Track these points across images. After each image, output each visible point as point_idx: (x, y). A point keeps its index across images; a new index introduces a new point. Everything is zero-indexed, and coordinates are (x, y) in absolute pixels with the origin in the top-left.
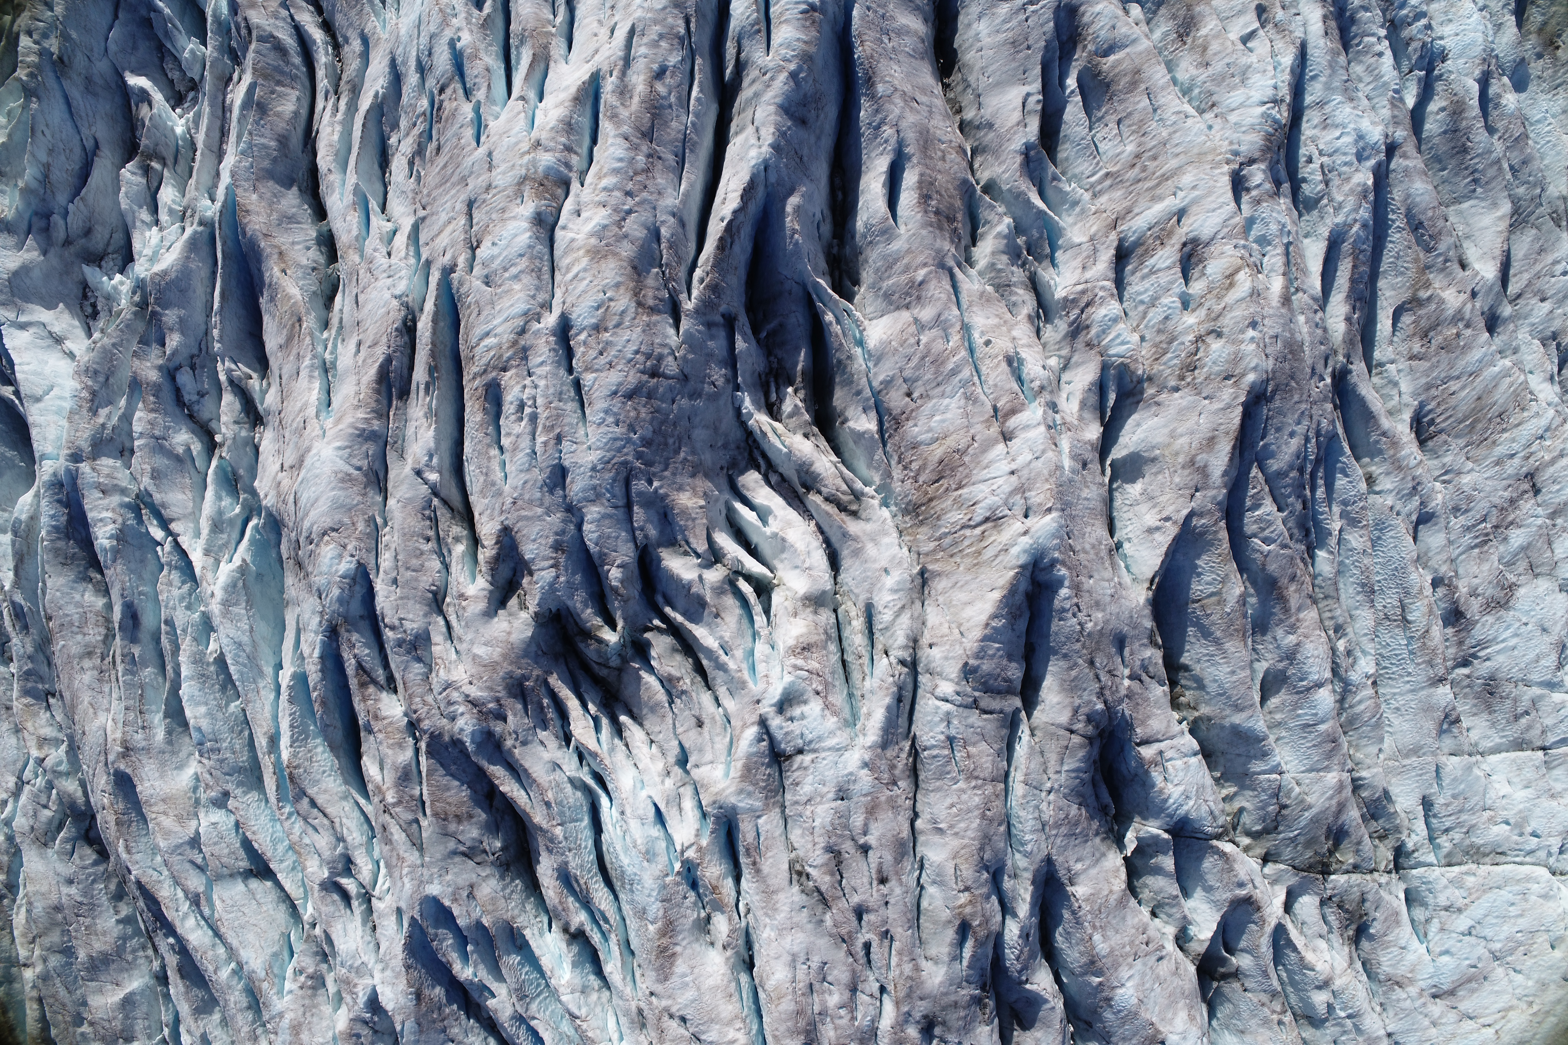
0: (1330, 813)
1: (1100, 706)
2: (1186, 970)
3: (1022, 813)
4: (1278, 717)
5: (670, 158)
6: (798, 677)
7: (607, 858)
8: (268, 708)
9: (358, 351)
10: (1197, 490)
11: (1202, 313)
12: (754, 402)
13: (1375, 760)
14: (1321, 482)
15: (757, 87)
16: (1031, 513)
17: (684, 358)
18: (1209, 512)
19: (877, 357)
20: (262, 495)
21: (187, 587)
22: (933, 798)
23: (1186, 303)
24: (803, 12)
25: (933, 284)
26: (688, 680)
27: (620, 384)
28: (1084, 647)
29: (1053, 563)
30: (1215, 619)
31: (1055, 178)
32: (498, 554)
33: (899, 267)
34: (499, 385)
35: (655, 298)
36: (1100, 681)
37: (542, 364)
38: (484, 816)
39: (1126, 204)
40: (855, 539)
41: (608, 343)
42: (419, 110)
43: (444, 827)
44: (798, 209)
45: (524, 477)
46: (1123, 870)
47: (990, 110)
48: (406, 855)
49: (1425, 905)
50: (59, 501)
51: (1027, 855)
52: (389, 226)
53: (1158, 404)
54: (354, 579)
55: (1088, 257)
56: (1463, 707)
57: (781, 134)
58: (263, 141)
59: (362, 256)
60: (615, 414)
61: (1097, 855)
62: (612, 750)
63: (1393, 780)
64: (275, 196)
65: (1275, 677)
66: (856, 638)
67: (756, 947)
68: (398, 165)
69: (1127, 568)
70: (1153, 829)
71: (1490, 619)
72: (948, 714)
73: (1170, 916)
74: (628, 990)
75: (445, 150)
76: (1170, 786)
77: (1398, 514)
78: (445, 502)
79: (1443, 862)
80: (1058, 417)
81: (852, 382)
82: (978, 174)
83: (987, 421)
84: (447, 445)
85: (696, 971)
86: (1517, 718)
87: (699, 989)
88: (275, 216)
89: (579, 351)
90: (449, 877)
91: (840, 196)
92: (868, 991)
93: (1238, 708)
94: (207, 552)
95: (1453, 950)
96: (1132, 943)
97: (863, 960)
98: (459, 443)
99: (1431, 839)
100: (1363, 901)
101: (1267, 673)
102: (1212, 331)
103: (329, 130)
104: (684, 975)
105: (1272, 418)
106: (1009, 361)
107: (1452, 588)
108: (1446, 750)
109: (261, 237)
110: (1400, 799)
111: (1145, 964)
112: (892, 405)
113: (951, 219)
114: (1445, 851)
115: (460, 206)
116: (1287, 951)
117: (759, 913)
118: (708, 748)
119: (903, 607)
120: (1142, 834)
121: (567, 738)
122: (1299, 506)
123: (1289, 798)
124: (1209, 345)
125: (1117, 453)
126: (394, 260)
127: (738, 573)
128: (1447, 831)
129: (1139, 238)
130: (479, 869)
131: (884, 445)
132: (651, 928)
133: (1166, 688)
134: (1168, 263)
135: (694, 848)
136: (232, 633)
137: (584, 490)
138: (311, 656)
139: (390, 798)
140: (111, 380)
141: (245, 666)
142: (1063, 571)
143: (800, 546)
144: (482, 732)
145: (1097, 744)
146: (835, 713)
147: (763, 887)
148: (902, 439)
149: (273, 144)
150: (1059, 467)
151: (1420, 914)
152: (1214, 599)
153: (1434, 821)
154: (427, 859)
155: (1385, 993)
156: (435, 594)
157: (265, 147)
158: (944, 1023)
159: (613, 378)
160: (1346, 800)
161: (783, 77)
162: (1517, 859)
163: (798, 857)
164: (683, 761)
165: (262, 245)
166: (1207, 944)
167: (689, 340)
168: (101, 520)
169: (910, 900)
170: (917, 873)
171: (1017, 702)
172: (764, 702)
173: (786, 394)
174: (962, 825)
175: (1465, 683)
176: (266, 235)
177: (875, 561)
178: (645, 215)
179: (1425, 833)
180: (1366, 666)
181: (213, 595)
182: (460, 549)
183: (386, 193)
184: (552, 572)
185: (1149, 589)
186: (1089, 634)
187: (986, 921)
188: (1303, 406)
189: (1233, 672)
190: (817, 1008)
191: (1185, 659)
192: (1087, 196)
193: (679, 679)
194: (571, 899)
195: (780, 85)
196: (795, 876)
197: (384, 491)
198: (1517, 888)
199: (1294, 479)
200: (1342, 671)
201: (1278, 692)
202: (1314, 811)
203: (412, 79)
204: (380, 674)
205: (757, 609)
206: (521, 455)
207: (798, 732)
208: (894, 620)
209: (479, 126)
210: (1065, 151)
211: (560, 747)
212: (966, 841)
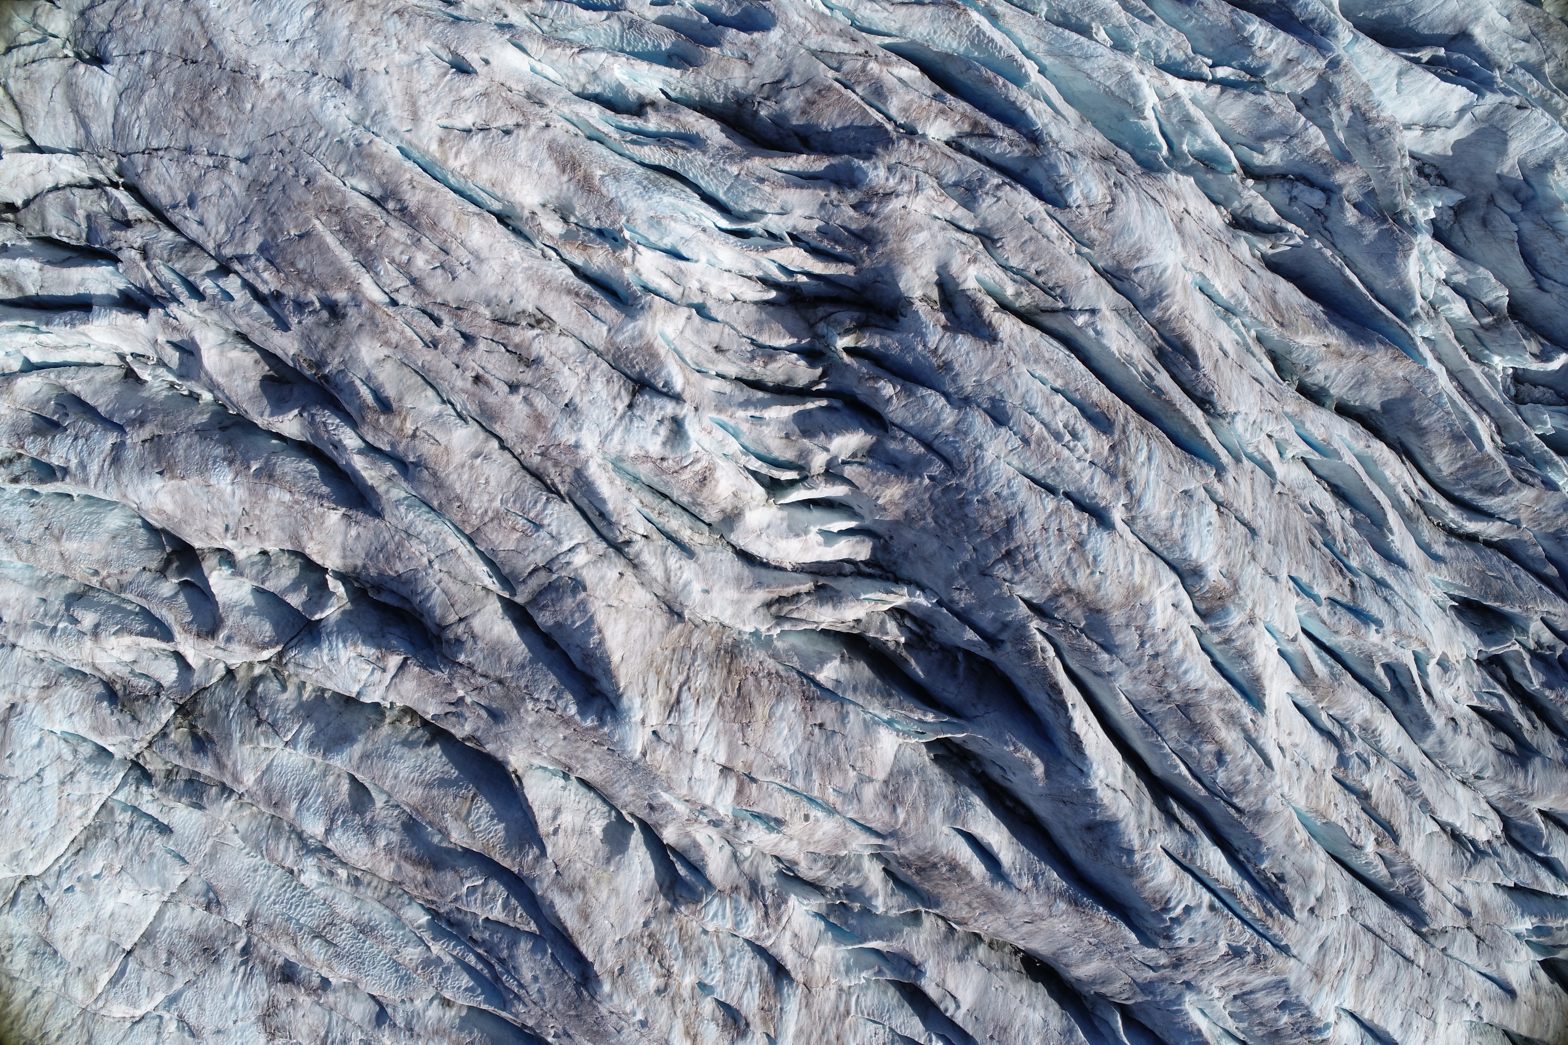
0: (224, 754)
1: (462, 658)
2: (201, 540)
3: (433, 528)
4: (331, 779)
5: (1153, 709)
6: (688, 455)
7: (679, 185)
8: (1020, 34)
9: (1221, 349)
10: (558, 873)
11: (686, 993)
12: (918, 606)
13: (233, 821)
14: (479, 967)
15: (1146, 818)
16: (654, 738)
17: (999, 587)
18: (533, 868)
19: (869, 726)
20: (1180, 177)
21: (1163, 56)
22: (506, 473)
23: (702, 986)
24: (1169, 900)
25: (886, 816)
26: (758, 369)
27: (1025, 523)
28: (518, 687)
29: (602, 722)
30: (448, 800)
31: (880, 972)
32: (981, 316)
33: (921, 803)
34: (1105, 433)
35: (1063, 606)
36: (482, 676)
37: (1092, 479)
38: (795, 122)
39: (815, 1008)
40: (750, 589)
41: (1063, 542)
42: (1353, 555)
43: (814, 86)
44: (1030, 767)
45: (1022, 390)
46: (320, 562)
47: (972, 969)
48: (820, 38)
49: (90, 760)
50: (1313, 21)
51: (398, 503)
52: (1289, 454)
53: (647, 901)
54: (1060, 191)
55: (801, 946)
56: (213, 921)
57: (1096, 805)
58: (1435, 417)
59: (1286, 414)
60: (1006, 500)
61: (349, 553)
62: (757, 264)
63: (204, 820)
64: (1387, 389)
65: (363, 804)
66: (677, 523)
67: (512, 237)
68: (1326, 501)
69: (545, 769)
70: (331, 612)
71: (263, 999)
72: (560, 542)
73: (253, 564)
74: (566, 110)
75: (1308, 548)
76: (353, 654)
77: (403, 1001)
78: (1054, 311)
79: (110, 803)
80: (705, 820)
81: (867, 691)
82: (933, 918)
83: (751, 766)
84: (1094, 350)
85: (536, 176)
86: (170, 953)
87: (521, 166)
88: (1373, 375)
89: (1076, 515)
90: (773, 54)
91: (1009, 803)
92: (404, 291)
93: (365, 756)
94: (1176, 97)
95: (37, 752)
96: (259, 518)
97: (430, 309)
98: (1086, 360)
99: (135, 809)
100: (134, 718)
101: (372, 800)
102: (665, 989)
103: (1398, 473)
104: (541, 164)
105: (562, 976)
106: (779, 822)
107: (311, 991)
108: (192, 879)
109: (1368, 352)
110: (186, 812)
111: (233, 514)
112: (825, 707)
113: (920, 871)
114: (117, 812)
115: (1258, 523)
116: (145, 627)
117: (536, 263)
118: (694, 339)
119: (669, 580)
120: (334, 600)
121: (796, 239)
122: (476, 935)
123: (263, 733)
124: (658, 977)
125: (637, 837)
126: (1263, 437)
127: (804, 479)
128: (131, 827)
129: (781, 995)
130: (758, 82)
131: (798, 672)
132: (599, 173)
133: (428, 717)
134: (745, 1001)
135: (630, 260)
136: (1101, 61)
137: (971, 425)
138: (1032, 105)
139: (873, 66)
140: (1364, 142)
141: (1067, 47)
142: (589, 723)
143: (782, 544)
144: (860, 181)
145: (434, 630)
146: (636, 458)
147: (554, 284)
148: (793, 691)
149: (1425, 423)
150: (669, 789)
151: (86, 750)
152: (464, 812)
153: (147, 823)
154: (802, 51)
155: (49, 671)
156: (994, 241)
157: (1429, 415)
158: (326, 325)
159: (1034, 523)
160: (223, 774)
161: (1137, 844)
162: (63, 860)
163: (553, 331)
164: (701, 310)
165: (1361, 348)
166: (206, 573)
167: (1009, 602)
168: (1271, 40)
169: (444, 386)
170: (459, 409)
171: (520, 599)
172: (693, 413)
173: (902, 634)
174: (466, 477)
175: (230, 938)
176: (1366, 356)
177: (721, 590)
178: (1129, 653)
179: (144, 809)
180: (311, 877)
181: (1142, 72)
182: (1010, 290)
183: (1314, 472)
184: (932, 345)
185: (515, 772)
186: (523, 699)
187: (376, 428)
188: (549, 1005)
189: (396, 777)
190: (425, 241)
191: (436, 749)
192: (846, 984)
193: (766, 364)
194: (673, 129)
195: (1132, 835)
196: (540, 316)
197: (1103, 273)
198: (41, 841)
199: (501, 951)
200: (322, 856)
201: (350, 796)
202: (236, 743)
203: (1380, 570)
204: (971, 144)
205: (765, 469)
206: (1039, 403)
207: (647, 418)
208: (665, 565)
209: (1303, 590)
210: (892, 996)
211: (794, 228)
212: (451, 469)
